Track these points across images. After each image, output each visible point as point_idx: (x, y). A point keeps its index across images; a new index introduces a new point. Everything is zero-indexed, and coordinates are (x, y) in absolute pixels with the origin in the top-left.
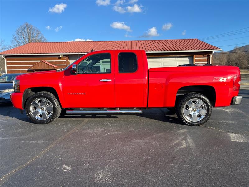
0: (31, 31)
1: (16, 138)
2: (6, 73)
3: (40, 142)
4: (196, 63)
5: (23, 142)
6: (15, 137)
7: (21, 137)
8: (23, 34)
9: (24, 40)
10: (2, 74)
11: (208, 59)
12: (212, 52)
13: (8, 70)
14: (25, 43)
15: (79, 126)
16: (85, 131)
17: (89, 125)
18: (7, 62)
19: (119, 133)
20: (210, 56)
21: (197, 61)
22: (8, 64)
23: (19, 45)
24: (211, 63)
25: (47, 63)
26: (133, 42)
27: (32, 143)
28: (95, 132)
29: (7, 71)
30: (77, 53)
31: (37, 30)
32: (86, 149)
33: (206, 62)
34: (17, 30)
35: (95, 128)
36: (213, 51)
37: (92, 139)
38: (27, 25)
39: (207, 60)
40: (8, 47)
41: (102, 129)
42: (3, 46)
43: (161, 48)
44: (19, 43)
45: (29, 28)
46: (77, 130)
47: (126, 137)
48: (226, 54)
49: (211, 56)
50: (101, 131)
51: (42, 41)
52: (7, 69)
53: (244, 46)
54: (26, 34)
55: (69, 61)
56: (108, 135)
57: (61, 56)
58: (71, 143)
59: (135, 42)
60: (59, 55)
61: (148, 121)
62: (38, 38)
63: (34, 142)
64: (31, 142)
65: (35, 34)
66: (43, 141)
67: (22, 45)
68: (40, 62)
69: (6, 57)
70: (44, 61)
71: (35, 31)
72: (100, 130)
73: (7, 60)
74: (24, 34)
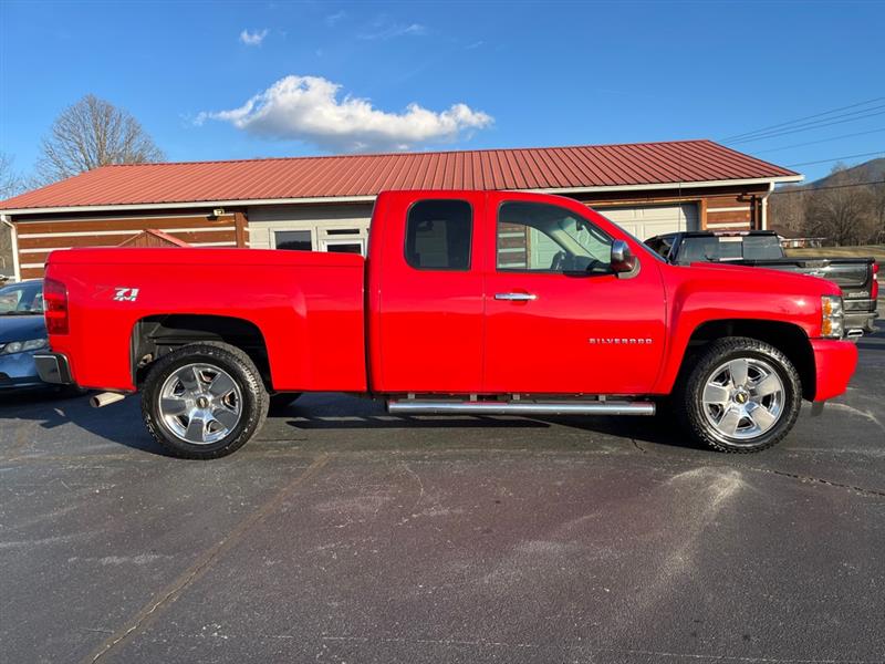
0: (107, 123)
1: (47, 541)
2: (17, 278)
3: (140, 560)
4: (710, 226)
5: (72, 559)
6: (42, 537)
7: (67, 539)
8: (79, 137)
9: (82, 156)
10: (5, 279)
11: (753, 212)
12: (767, 185)
13: (23, 266)
14: (85, 167)
15: (294, 483)
16: (323, 508)
17: (333, 480)
18: (21, 236)
19: (457, 511)
20: (760, 200)
21: (713, 218)
22: (22, 244)
23: (65, 175)
24: (764, 228)
25: (165, 237)
26: (476, 155)
27: (108, 566)
28: (361, 508)
29: (21, 270)
30: (276, 198)
31: (130, 121)
32: (329, 588)
33: (748, 224)
34: (59, 123)
35: (356, 493)
36: (773, 182)
37: (351, 543)
38: (92, 103)
39: (749, 215)
40: (27, 186)
41: (384, 495)
42: (7, 179)
43: (579, 175)
44: (66, 169)
45: (101, 115)
46: (289, 504)
47: (486, 528)
48: (801, 194)
49: (764, 201)
50: (384, 504)
51: (148, 160)
52: (20, 263)
53: (864, 164)
54: (92, 137)
55: (246, 229)
56: (411, 520)
57: (216, 213)
58: (269, 563)
59: (485, 155)
60: (210, 210)
61: (565, 457)
62: (135, 149)
63: (116, 560)
64: (106, 561)
65: (123, 137)
66: (153, 557)
67: (76, 174)
68: (142, 235)
69: (15, 218)
70: (153, 231)
71: (123, 125)
72: (380, 501)
73: (20, 231)
74: (83, 136)
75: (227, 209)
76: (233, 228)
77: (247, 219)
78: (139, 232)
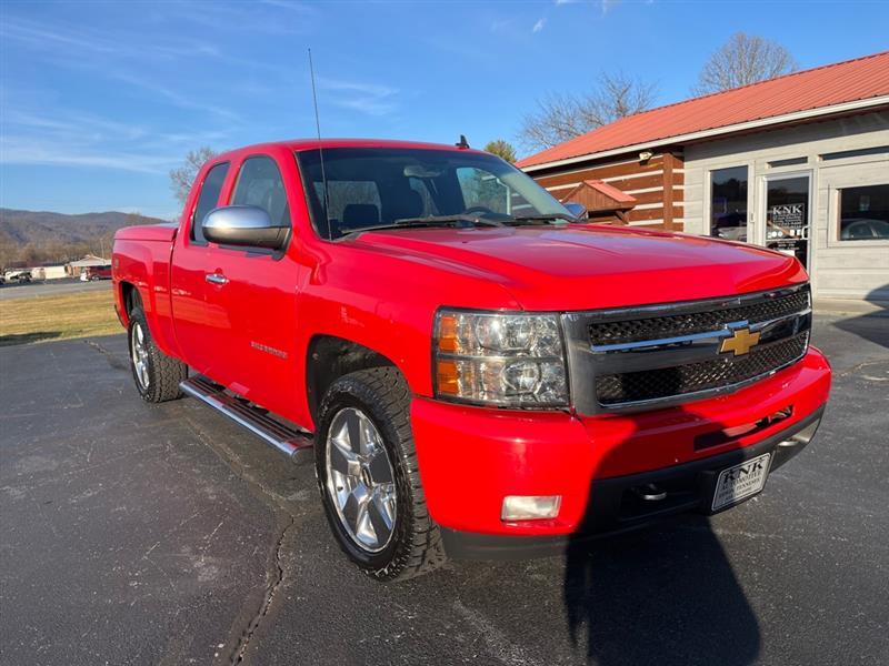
38: (740, 41)
55: (680, 171)
57: (642, 157)
60: (636, 154)
65: (769, 69)
68: (580, 188)
70: (592, 182)
75: (655, 151)
76: (661, 172)
77: (683, 159)
78: (577, 185)
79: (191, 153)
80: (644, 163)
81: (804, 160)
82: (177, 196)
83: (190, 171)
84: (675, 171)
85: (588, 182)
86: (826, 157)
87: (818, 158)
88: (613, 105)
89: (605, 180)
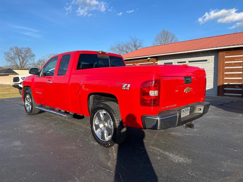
0: (167, 36)
54: (163, 40)
65: (170, 39)
75: (151, 57)
76: (152, 63)
77: (157, 60)
78: (132, 64)
79: (11, 48)
80: (149, 60)
81: (185, 62)
82: (6, 60)
83: (10, 53)
84: (156, 62)
85: (135, 64)
86: (190, 62)
87: (188, 62)
88: (133, 44)
89: (139, 64)
